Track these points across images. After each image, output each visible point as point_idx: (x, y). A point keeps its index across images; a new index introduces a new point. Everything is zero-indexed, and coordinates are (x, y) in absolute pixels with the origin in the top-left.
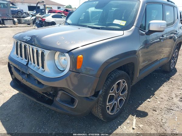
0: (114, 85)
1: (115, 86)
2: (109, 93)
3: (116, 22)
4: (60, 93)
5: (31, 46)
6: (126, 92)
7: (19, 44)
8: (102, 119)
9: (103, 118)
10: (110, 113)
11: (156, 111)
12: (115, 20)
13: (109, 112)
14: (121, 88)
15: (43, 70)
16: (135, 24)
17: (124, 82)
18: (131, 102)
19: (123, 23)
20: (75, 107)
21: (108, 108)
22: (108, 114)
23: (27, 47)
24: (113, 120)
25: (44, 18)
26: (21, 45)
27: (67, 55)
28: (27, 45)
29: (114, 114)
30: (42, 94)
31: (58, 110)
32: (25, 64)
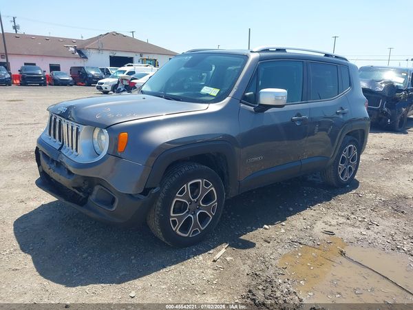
0: (185, 185)
1: (187, 187)
2: (174, 197)
3: (206, 90)
4: (97, 188)
5: (66, 121)
6: (214, 203)
7: (53, 118)
8: (163, 240)
9: (164, 236)
10: (178, 232)
11: (269, 243)
12: (205, 87)
13: (177, 229)
14: (202, 194)
15: (77, 154)
16: (231, 95)
17: (207, 185)
18: (232, 227)
19: (214, 92)
20: (114, 209)
21: (174, 222)
22: (175, 232)
23: (62, 122)
24: (187, 247)
25: (133, 81)
26: (55, 119)
27: (105, 131)
28: (63, 119)
29: (188, 237)
30: (72, 189)
31: (92, 215)
32: (58, 148)
